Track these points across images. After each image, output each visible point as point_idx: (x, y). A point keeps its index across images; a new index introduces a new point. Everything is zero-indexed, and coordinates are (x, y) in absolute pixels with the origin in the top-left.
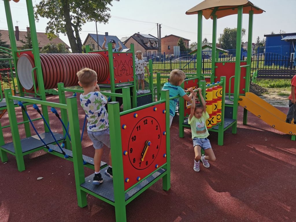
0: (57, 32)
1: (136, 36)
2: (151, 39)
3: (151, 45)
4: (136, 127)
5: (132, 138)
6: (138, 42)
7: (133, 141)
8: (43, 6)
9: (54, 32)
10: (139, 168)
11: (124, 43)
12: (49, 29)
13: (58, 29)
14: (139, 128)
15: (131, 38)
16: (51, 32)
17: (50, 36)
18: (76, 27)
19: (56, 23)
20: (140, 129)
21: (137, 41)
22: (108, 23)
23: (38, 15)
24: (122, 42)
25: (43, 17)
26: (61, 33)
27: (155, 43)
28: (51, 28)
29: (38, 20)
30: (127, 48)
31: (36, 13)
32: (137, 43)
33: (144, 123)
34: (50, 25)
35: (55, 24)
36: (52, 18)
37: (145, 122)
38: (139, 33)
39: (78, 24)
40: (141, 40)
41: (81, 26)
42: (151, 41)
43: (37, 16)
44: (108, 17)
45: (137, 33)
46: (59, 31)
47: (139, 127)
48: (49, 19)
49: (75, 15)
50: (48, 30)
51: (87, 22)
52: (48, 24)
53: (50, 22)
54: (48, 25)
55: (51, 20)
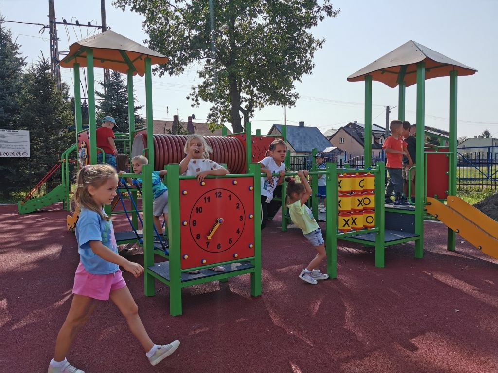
0: (222, 121)
1: (350, 127)
2: (375, 132)
3: (375, 142)
4: (204, 197)
5: (197, 209)
6: (353, 137)
7: (197, 212)
8: (207, 86)
9: (218, 122)
10: (205, 248)
11: (328, 139)
12: (212, 117)
13: (223, 117)
14: (207, 200)
15: (342, 130)
16: (214, 121)
17: (212, 126)
18: (246, 113)
19: (222, 109)
20: (209, 201)
21: (350, 135)
22: (295, 106)
23: (200, 99)
24: (326, 137)
25: (206, 100)
26: (227, 122)
27: (382, 138)
28: (214, 116)
29: (199, 104)
30: (333, 146)
31: (197, 95)
32: (351, 137)
33: (216, 195)
34: (214, 111)
35: (220, 110)
36: (217, 102)
37: (218, 195)
38: (356, 122)
39: (249, 110)
40: (358, 133)
41: (253, 111)
42: (376, 135)
43: (197, 100)
44: (296, 98)
45: (353, 122)
46: (225, 120)
47: (209, 198)
48: (213, 104)
49: (249, 97)
50: (210, 118)
51: (265, 106)
52: (211, 110)
53: (213, 107)
54: (211, 112)
55: (216, 105)
